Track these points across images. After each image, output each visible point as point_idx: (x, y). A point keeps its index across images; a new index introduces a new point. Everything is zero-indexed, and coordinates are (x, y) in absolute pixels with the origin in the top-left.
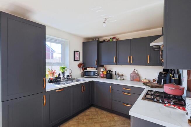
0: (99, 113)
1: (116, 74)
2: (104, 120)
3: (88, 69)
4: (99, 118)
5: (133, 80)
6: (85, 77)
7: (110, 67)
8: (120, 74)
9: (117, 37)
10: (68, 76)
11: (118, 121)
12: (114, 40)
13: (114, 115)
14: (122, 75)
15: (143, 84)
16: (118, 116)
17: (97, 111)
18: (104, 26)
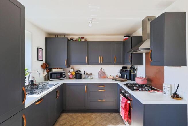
0: (75, 117)
1: (85, 74)
2: (85, 122)
3: (54, 71)
4: (78, 121)
5: (101, 78)
6: (51, 80)
7: (78, 67)
8: (89, 73)
9: (86, 37)
10: (32, 81)
11: (96, 118)
12: (83, 40)
13: (89, 114)
14: (91, 74)
15: (113, 79)
16: (93, 114)
17: (71, 116)
18: (90, 26)
